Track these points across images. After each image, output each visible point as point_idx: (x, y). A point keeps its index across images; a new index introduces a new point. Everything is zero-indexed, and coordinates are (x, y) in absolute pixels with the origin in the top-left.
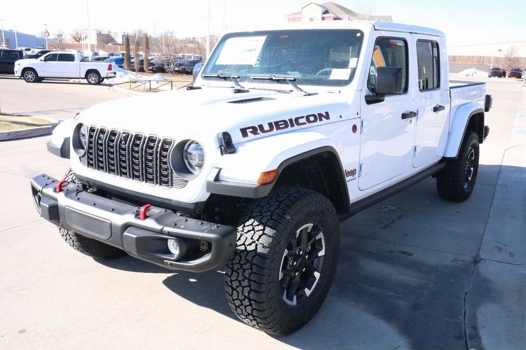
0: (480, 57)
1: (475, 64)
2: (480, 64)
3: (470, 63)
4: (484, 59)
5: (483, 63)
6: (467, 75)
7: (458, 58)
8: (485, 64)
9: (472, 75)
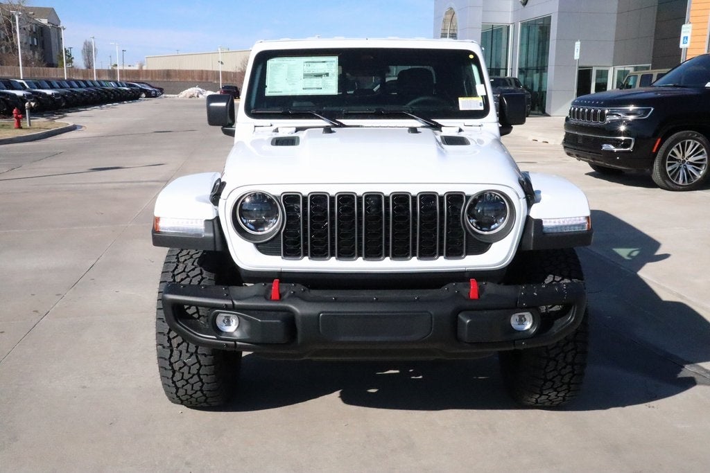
0: (202, 71)
1: (197, 80)
2: (204, 80)
3: (190, 80)
4: (207, 74)
5: (207, 79)
6: (190, 97)
7: (173, 74)
8: (209, 81)
9: (198, 97)
